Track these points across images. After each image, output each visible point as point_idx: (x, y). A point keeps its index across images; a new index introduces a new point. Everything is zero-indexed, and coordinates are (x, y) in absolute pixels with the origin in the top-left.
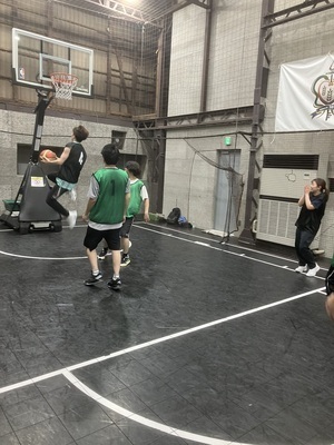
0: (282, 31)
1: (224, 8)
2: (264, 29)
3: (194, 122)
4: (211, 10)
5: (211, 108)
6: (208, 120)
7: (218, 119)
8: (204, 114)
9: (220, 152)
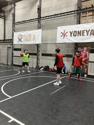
0: (16, 26)
1: (7, 19)
2: (13, 25)
3: (3, 41)
4: (5, 20)
5: (6, 39)
6: (5, 41)
7: (7, 41)
8: (5, 40)
9: (8, 48)
